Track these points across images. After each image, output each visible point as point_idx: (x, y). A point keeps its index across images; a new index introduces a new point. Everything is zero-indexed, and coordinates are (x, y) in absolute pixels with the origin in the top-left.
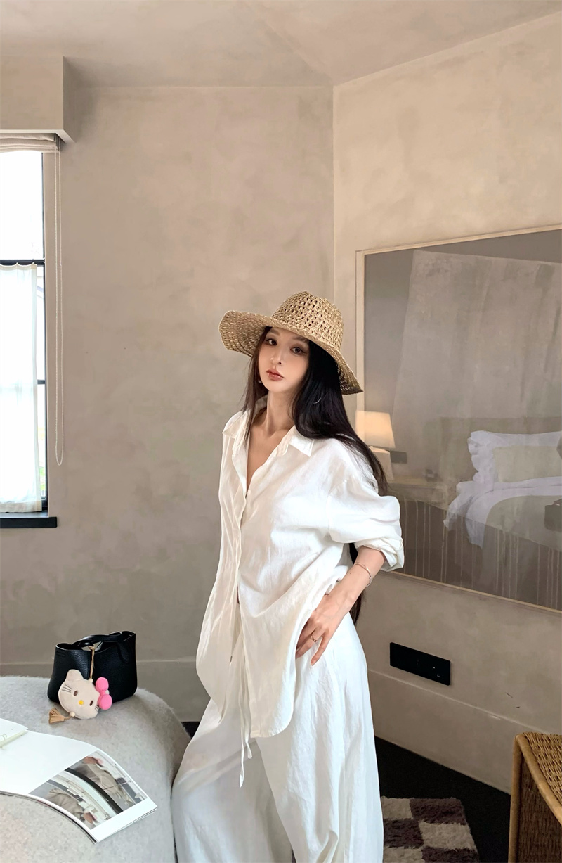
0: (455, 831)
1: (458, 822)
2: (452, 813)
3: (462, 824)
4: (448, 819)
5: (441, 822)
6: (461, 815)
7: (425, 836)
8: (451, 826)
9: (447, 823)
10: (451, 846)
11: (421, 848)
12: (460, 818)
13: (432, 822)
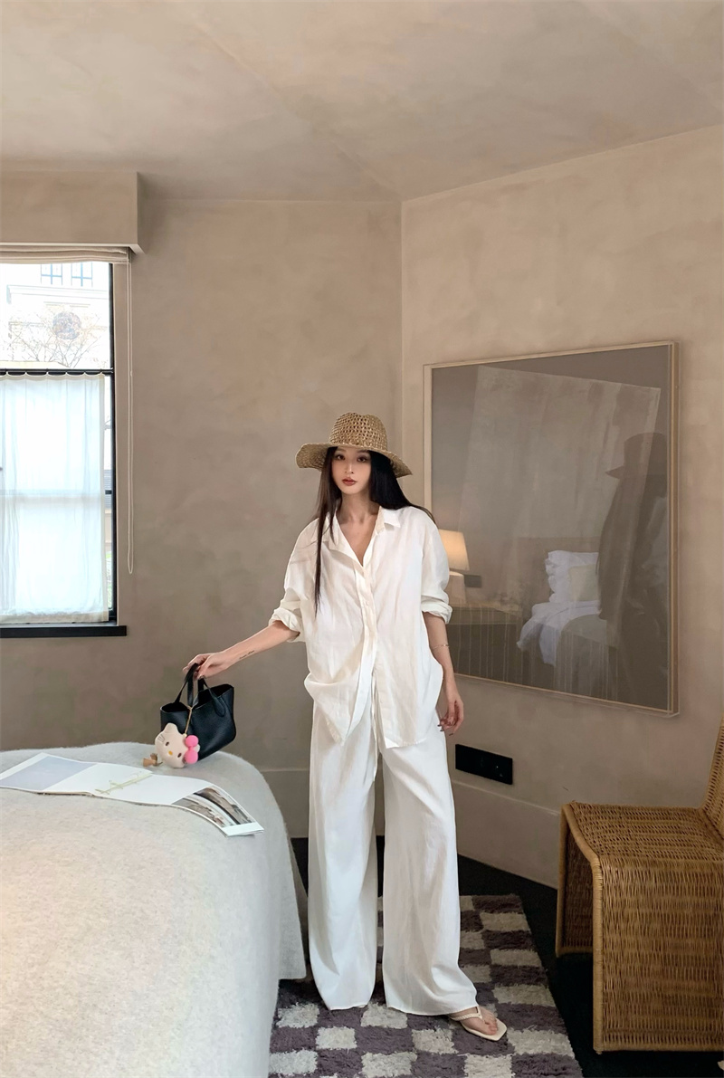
0: (512, 918)
1: (515, 912)
2: (511, 905)
3: (519, 913)
4: (506, 909)
5: (499, 913)
6: (518, 907)
7: (484, 923)
8: (509, 915)
9: (505, 912)
10: (507, 929)
11: (480, 932)
12: (518, 909)
13: (492, 912)
